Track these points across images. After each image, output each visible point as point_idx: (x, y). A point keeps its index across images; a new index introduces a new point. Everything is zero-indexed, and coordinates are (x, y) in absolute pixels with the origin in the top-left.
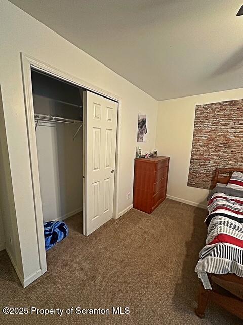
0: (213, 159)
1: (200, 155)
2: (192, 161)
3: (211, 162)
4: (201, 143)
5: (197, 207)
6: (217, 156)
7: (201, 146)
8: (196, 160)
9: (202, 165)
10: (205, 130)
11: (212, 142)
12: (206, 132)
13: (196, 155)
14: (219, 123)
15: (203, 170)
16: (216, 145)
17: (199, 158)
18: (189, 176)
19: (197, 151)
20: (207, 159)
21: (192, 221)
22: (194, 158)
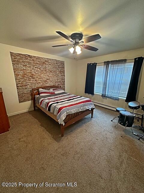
0: (29, 85)
1: (22, 83)
2: (18, 88)
3: (28, 87)
4: (20, 76)
5: (28, 112)
6: (30, 83)
7: (21, 78)
8: (20, 86)
9: (24, 89)
10: (20, 69)
11: (26, 76)
12: (21, 70)
13: (19, 84)
14: (26, 65)
15: (25, 91)
16: (28, 77)
17: (21, 85)
18: (18, 97)
19: (19, 82)
20: (26, 85)
21: (33, 118)
22: (18, 86)
